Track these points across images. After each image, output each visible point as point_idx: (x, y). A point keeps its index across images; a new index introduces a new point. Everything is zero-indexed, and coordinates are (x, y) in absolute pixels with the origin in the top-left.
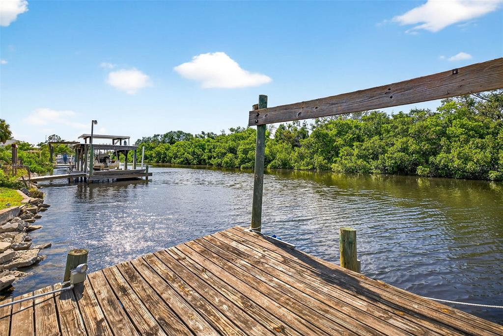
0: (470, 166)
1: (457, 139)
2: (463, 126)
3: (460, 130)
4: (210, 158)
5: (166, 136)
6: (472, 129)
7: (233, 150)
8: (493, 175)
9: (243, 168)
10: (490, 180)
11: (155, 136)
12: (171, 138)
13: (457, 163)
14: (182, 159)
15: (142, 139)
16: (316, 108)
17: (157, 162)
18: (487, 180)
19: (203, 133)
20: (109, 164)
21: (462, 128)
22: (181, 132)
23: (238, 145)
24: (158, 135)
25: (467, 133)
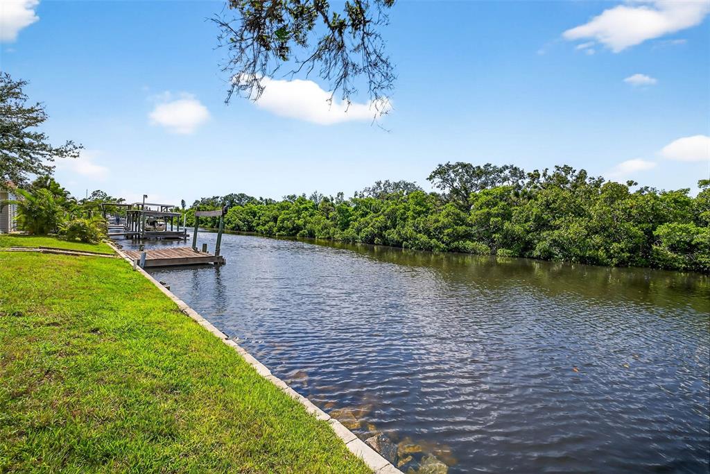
4: (258, 225)
5: (226, 198)
7: (275, 219)
9: (279, 235)
11: (214, 198)
12: (231, 201)
14: (234, 225)
15: (200, 200)
17: (212, 227)
19: (261, 199)
20: (157, 227)
22: (243, 195)
23: (280, 214)
24: (218, 197)
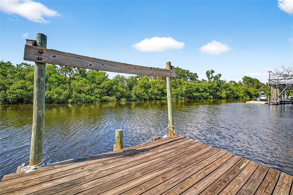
0: (62, 97)
1: (53, 84)
2: (56, 78)
3: (55, 80)
6: (60, 80)
8: (70, 101)
10: (69, 103)
13: (56, 96)
16: (103, 65)
18: (68, 103)
21: (56, 79)
25: (58, 81)
